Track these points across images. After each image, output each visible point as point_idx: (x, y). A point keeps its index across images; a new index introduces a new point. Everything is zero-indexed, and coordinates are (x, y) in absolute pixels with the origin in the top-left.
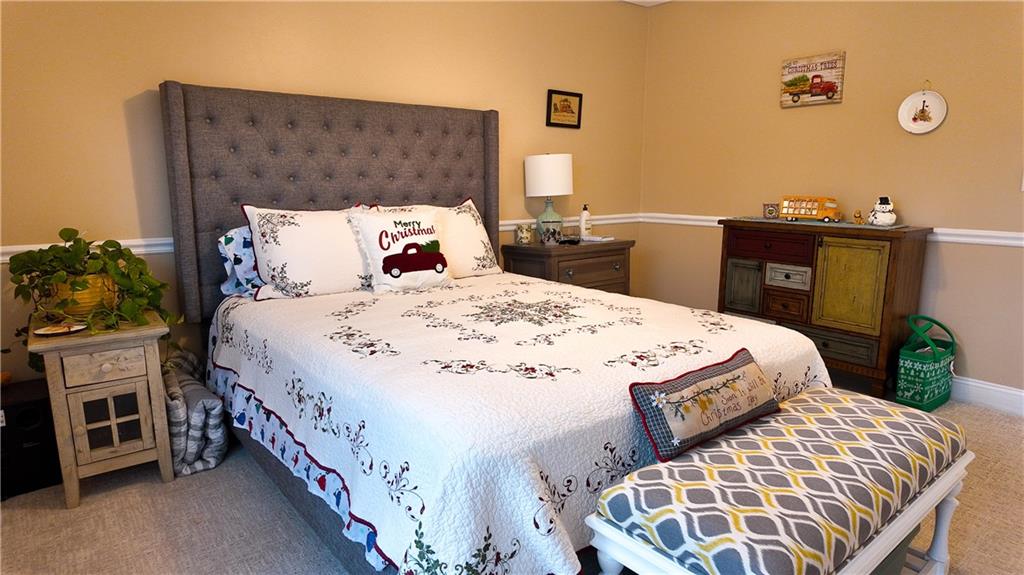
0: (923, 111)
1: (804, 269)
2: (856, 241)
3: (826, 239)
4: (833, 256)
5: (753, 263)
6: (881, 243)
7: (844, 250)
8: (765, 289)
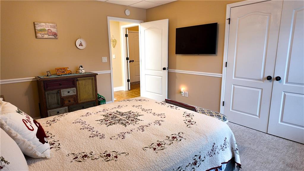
0: (81, 43)
1: (73, 89)
2: (86, 78)
3: (78, 79)
4: (81, 83)
5: (55, 91)
6: (92, 77)
7: (83, 81)
8: (62, 98)
